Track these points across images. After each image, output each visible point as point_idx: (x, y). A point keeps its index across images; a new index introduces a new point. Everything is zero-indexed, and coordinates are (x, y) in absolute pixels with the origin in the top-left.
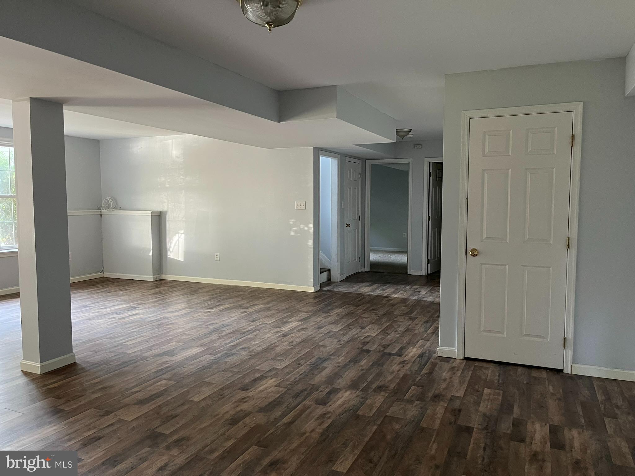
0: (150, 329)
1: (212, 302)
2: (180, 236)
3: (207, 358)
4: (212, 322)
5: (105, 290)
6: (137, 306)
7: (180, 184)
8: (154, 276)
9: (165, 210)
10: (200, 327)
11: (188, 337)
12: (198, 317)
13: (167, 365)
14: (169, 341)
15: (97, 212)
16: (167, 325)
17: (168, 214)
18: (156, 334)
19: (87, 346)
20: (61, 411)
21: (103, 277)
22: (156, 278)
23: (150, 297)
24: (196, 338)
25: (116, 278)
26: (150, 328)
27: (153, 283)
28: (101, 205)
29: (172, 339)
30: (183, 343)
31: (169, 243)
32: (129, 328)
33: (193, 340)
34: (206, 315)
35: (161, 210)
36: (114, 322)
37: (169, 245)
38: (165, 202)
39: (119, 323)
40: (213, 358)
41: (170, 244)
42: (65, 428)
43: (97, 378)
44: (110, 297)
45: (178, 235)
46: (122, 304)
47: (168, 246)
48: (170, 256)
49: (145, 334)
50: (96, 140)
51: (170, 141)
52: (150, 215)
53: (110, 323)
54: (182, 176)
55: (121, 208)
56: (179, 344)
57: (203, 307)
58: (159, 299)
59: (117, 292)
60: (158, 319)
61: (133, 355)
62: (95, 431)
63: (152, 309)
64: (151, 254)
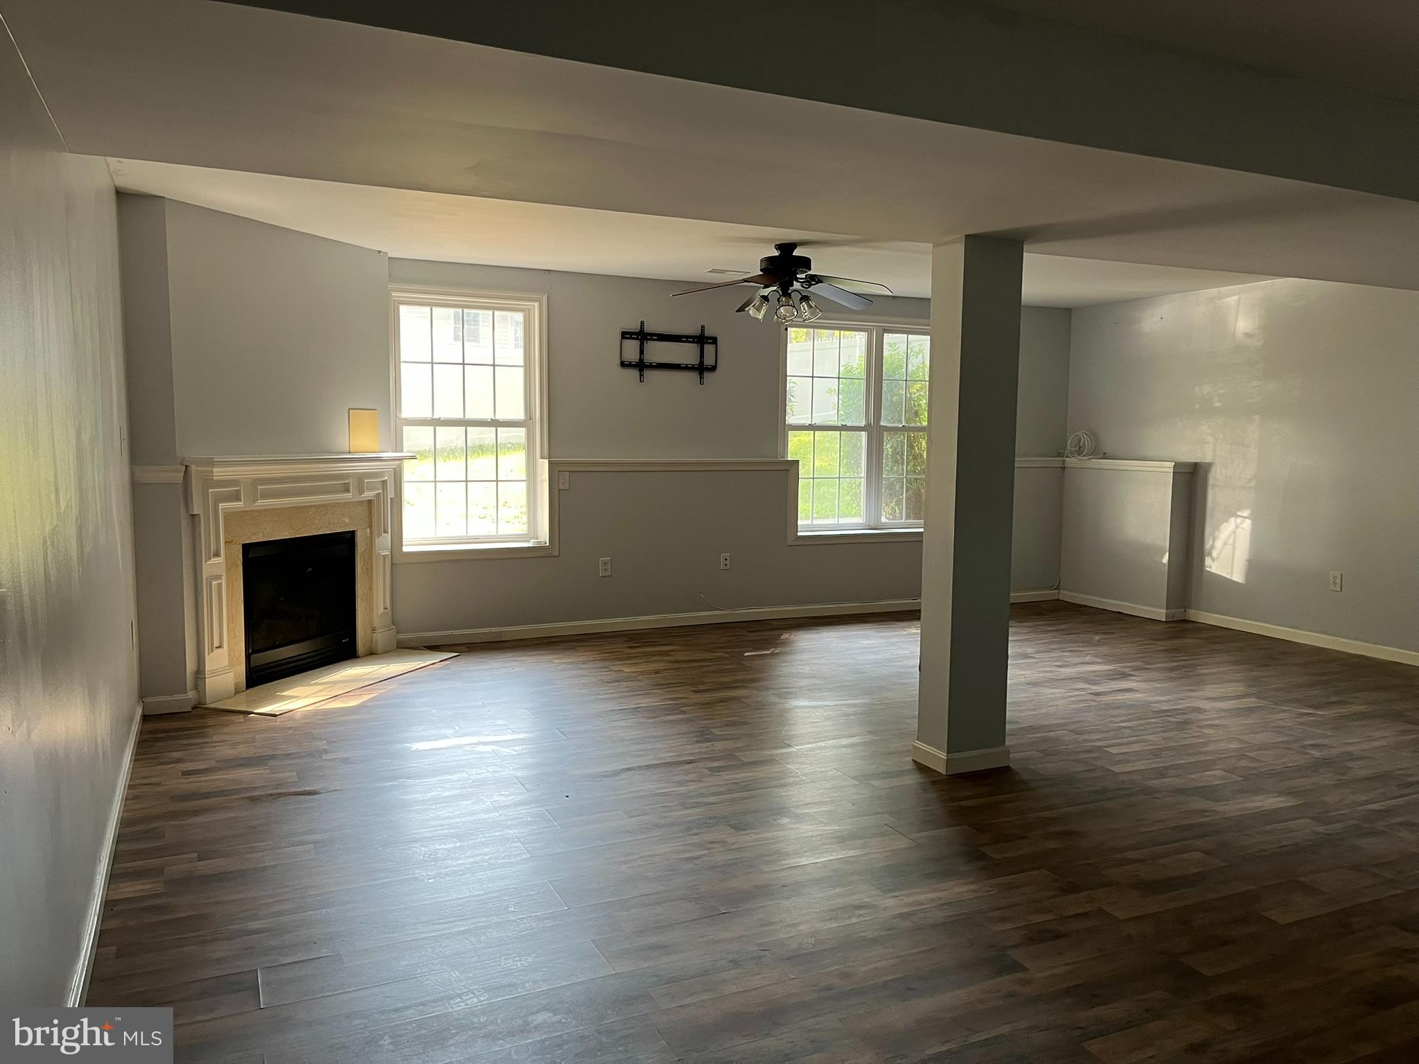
0: (1161, 729)
1: (1317, 692)
2: (1240, 524)
3: (1304, 829)
4: (1318, 742)
5: (1063, 627)
6: (1132, 673)
7: (1250, 401)
8: (1169, 611)
9: (1208, 460)
10: (1286, 748)
11: (1253, 765)
12: (1279, 722)
13: (1202, 820)
14: (1208, 766)
15: (1055, 462)
16: (1201, 727)
17: (1213, 469)
18: (1175, 742)
19: (1031, 738)
20: (984, 857)
21: (1058, 600)
22: (1173, 617)
23: (1158, 656)
24: (1274, 772)
25: (1085, 606)
26: (1161, 727)
27: (1165, 626)
28: (1066, 447)
29: (1214, 762)
30: (1242, 777)
31: (1211, 538)
32: (1113, 717)
33: (1268, 774)
34: (1301, 720)
35: (1198, 461)
36: (1082, 698)
37: (1211, 543)
38: (1208, 443)
39: (1093, 703)
40: (1321, 829)
41: (1213, 542)
42: (991, 893)
43: (1050, 808)
44: (1074, 645)
45: (1235, 520)
46: (1098, 663)
47: (1208, 545)
48: (1210, 567)
49: (1150, 737)
50: (1064, 309)
51: (1233, 300)
52: (1169, 471)
53: (1073, 699)
54: (1256, 382)
55: (1105, 453)
56: (1233, 776)
57: (1292, 701)
58: (1182, 663)
59: (1087, 636)
60: (1180, 710)
61: (1125, 778)
62: (1050, 917)
63: (1165, 685)
64: (1165, 560)
